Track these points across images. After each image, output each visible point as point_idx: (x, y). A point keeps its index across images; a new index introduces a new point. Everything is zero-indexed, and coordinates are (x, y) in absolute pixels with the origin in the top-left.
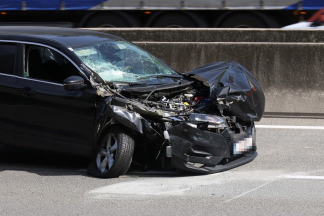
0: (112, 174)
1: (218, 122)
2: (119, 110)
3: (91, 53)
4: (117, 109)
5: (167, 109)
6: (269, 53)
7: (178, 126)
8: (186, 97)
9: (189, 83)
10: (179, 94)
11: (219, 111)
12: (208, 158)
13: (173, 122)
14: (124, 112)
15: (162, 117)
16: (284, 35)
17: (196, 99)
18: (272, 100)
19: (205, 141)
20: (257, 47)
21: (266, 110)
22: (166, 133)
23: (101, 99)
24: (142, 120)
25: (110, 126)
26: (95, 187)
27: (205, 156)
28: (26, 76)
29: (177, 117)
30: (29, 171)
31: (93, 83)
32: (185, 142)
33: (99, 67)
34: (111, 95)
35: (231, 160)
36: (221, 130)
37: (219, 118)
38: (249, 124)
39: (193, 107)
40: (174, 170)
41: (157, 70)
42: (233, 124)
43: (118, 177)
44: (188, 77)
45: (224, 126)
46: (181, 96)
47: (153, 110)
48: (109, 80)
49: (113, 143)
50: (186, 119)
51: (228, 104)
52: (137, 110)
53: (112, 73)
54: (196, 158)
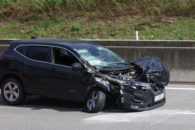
0: (95, 111)
1: (147, 86)
2: (98, 80)
3: (85, 52)
4: (97, 79)
5: (122, 79)
6: (172, 52)
7: (127, 87)
8: (131, 74)
9: (133, 67)
10: (128, 72)
11: (147, 81)
12: (142, 103)
13: (125, 86)
14: (101, 81)
15: (119, 83)
16: (180, 44)
17: (136, 74)
18: (174, 75)
19: (140, 95)
20: (166, 49)
21: (171, 80)
22: (121, 91)
23: (90, 74)
24: (109, 85)
25: (94, 87)
26: (86, 117)
27: (140, 102)
28: (53, 63)
29: (127, 83)
30: (54, 109)
31: (86, 66)
32: (131, 95)
33: (89, 58)
34: (94, 72)
35: (153, 105)
36: (148, 90)
37: (147, 84)
38: (162, 87)
39: (135, 78)
40: (125, 109)
41: (117, 60)
42: (154, 87)
43: (97, 112)
44: (132, 64)
45: (150, 88)
46: (129, 73)
47: (115, 80)
48: (94, 65)
49: (95, 96)
50: (131, 84)
51: (152, 77)
53: (95, 62)
54: (136, 103)
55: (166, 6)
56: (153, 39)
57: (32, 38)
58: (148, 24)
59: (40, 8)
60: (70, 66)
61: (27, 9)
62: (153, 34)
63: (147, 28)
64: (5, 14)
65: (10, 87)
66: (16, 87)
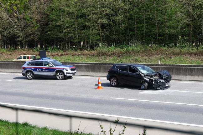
0: (144, 89)
1: (163, 81)
2: (145, 78)
3: (140, 68)
5: (154, 78)
6: (173, 69)
8: (157, 76)
11: (163, 79)
12: (161, 87)
13: (155, 81)
15: (153, 80)
16: (175, 65)
17: (159, 76)
18: (173, 77)
19: (160, 84)
20: (170, 68)
21: (172, 79)
22: (153, 83)
23: (142, 76)
24: (149, 80)
25: (143, 81)
26: (141, 92)
28: (129, 72)
30: (129, 89)
31: (140, 73)
32: (157, 84)
33: (142, 70)
34: (144, 75)
35: (166, 88)
38: (169, 81)
39: (159, 78)
40: (155, 89)
41: (152, 71)
42: (166, 81)
44: (158, 73)
47: (151, 78)
49: (144, 84)
50: (157, 80)
51: (165, 78)
52: (149, 78)
53: (144, 72)
54: (159, 87)
55: (170, 51)
56: (165, 63)
57: (121, 63)
58: (164, 58)
59: (124, 52)
60: (135, 73)
61: (119, 52)
62: (165, 62)
63: (163, 59)
64: (111, 54)
65: (113, 81)
66: (115, 80)
